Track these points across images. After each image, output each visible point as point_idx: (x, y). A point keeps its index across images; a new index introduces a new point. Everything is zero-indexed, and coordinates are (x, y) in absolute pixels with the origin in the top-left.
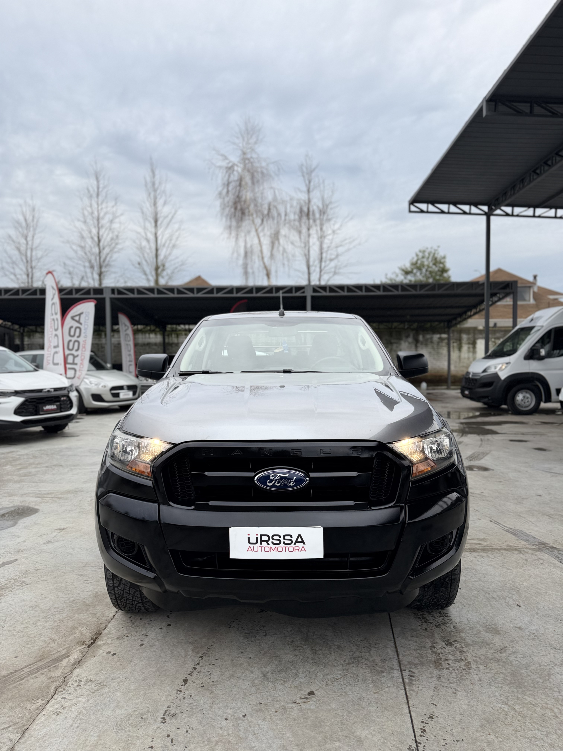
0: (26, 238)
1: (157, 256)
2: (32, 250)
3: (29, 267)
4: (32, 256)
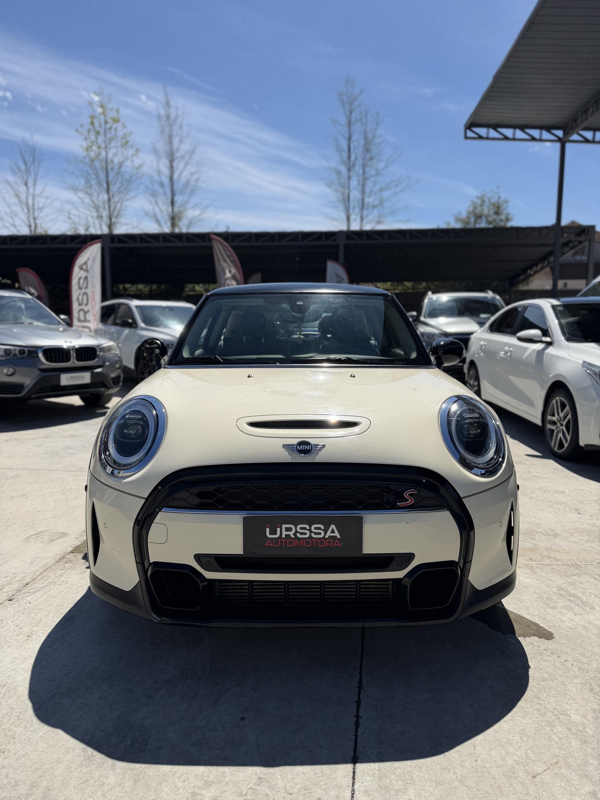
0: (26, 184)
1: (173, 203)
2: (34, 196)
3: (31, 217)
4: (34, 205)
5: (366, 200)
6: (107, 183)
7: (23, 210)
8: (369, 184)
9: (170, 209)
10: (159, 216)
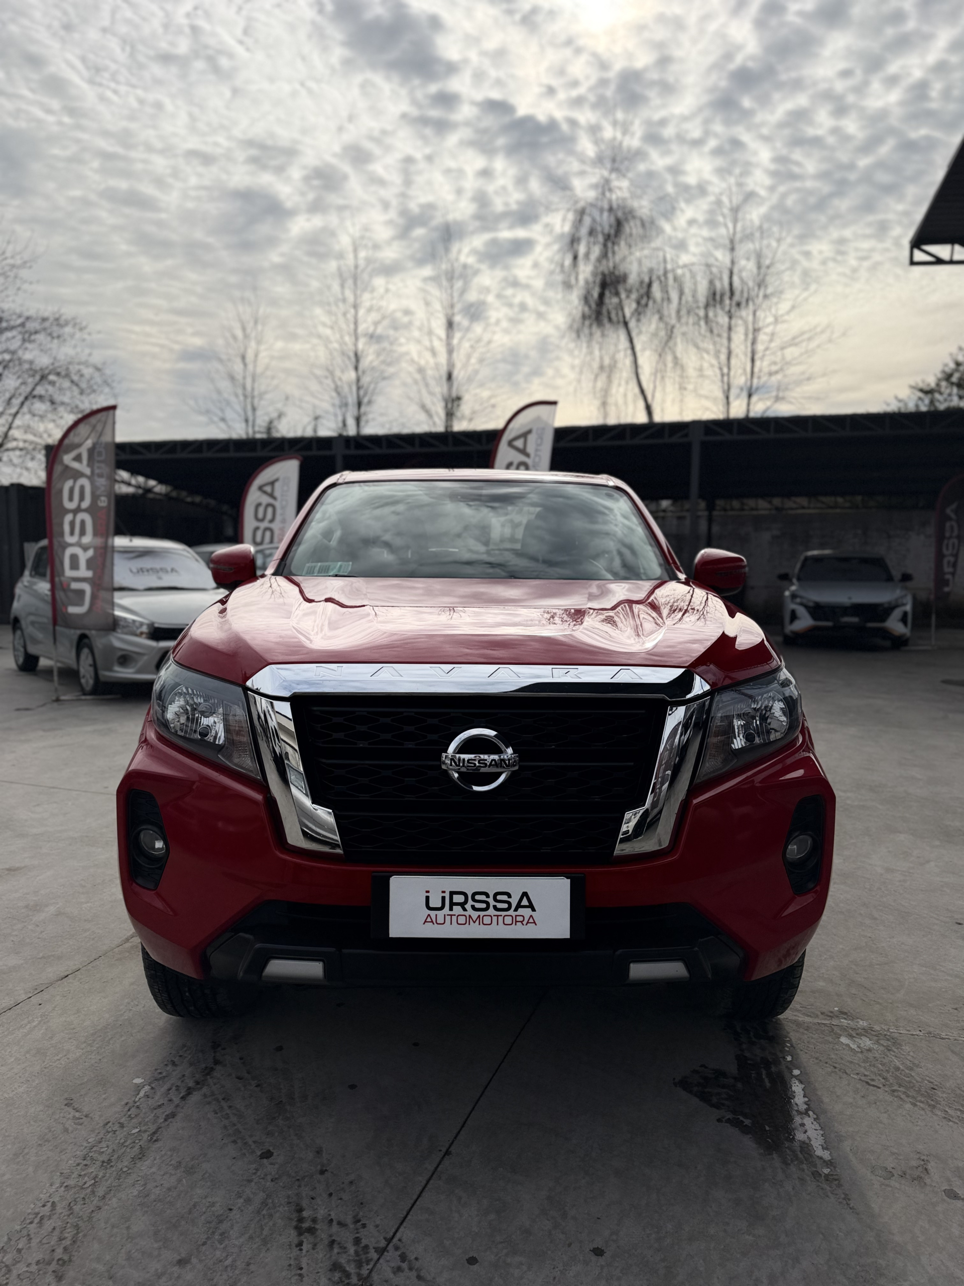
0: (244, 359)
1: (449, 380)
2: (253, 378)
3: (249, 407)
4: (253, 389)
5: (758, 363)
6: (356, 355)
7: (236, 395)
8: (762, 337)
9: (445, 389)
10: (428, 401)
